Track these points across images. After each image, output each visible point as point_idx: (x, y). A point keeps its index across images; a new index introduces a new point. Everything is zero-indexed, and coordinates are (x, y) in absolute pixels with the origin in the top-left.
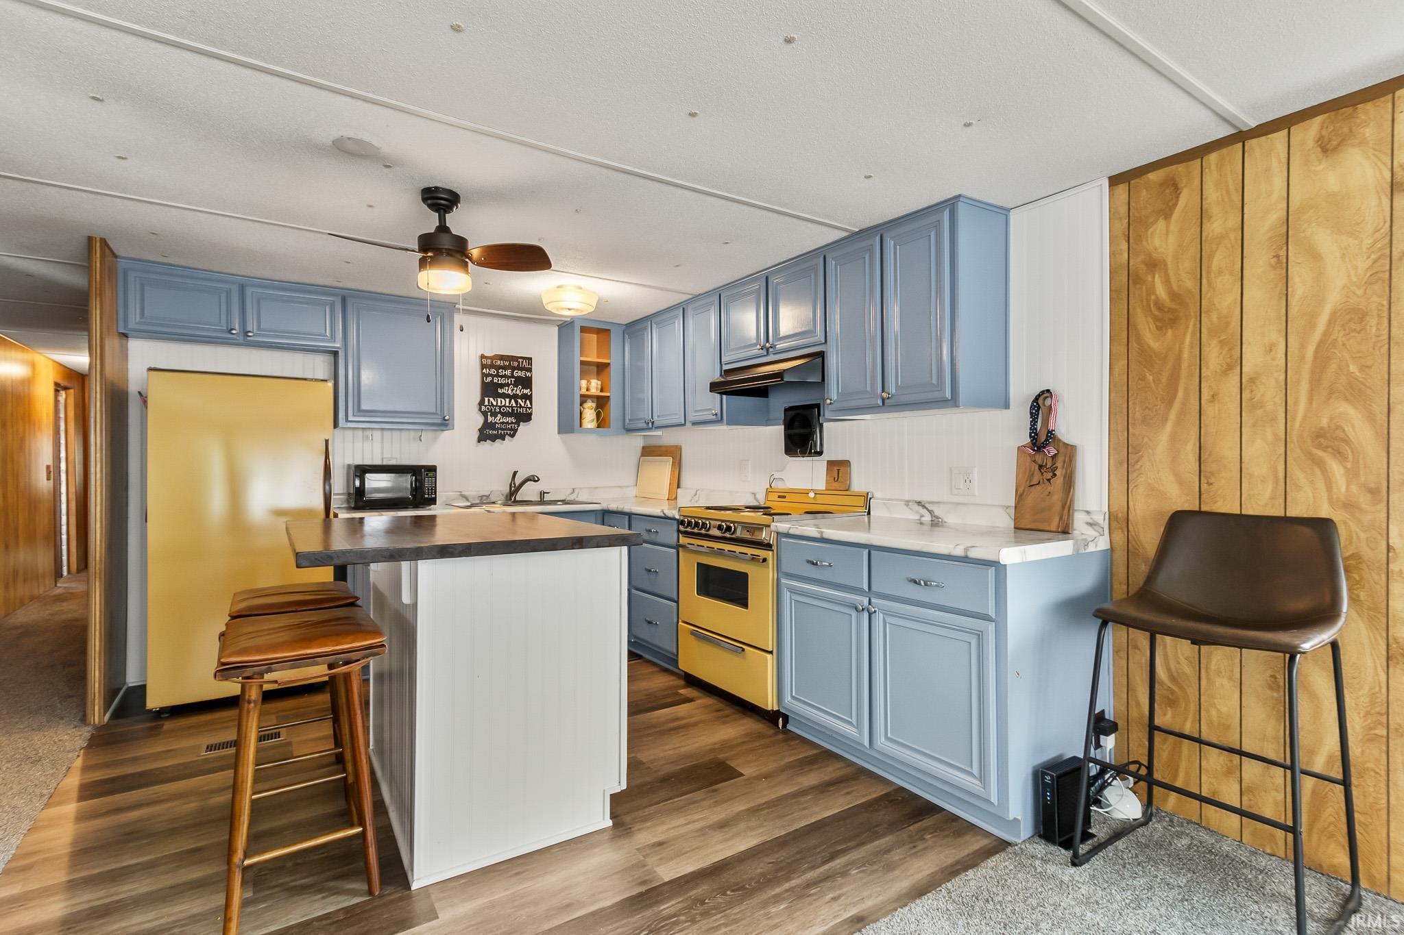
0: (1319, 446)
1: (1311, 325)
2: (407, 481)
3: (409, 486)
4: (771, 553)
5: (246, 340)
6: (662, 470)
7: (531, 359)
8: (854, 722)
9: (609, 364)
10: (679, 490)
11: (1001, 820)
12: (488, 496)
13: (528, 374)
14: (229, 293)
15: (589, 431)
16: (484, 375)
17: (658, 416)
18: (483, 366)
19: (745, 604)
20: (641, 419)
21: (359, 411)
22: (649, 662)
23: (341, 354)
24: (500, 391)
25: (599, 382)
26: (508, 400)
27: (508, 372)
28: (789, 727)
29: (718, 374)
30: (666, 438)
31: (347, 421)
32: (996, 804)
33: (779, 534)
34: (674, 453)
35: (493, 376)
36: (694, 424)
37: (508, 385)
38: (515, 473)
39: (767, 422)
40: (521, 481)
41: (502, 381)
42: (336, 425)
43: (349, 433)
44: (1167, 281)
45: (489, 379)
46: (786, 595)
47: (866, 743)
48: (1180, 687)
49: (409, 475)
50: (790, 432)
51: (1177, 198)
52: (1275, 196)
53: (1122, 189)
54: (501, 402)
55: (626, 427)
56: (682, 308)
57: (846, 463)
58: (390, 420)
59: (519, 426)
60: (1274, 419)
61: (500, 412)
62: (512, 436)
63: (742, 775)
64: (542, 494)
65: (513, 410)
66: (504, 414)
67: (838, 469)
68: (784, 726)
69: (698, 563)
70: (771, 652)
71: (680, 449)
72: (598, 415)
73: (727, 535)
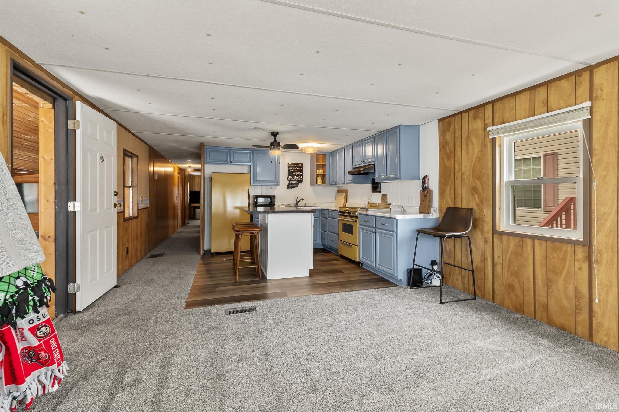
0: (473, 191)
1: (472, 161)
2: (268, 200)
3: (268, 202)
4: (358, 219)
5: (230, 163)
6: (342, 197)
7: (302, 164)
8: (373, 261)
9: (325, 165)
10: (347, 203)
11: (397, 280)
12: (290, 205)
13: (302, 168)
14: (227, 152)
15: (319, 185)
16: (289, 169)
17: (338, 181)
18: (289, 167)
19: (352, 234)
20: (334, 182)
21: (256, 181)
22: (333, 253)
23: (252, 166)
24: (293, 174)
25: (322, 170)
26: (295, 176)
27: (296, 168)
28: (363, 266)
29: (352, 168)
30: (344, 187)
31: (253, 183)
32: (396, 276)
33: (360, 214)
34: (345, 192)
35: (291, 169)
36: (347, 183)
37: (295, 172)
38: (297, 198)
39: (368, 183)
40: (299, 200)
41: (294, 171)
42: (251, 185)
43: (253, 187)
44: (449, 148)
45: (290, 170)
46: (360, 230)
47: (375, 266)
48: (451, 253)
49: (268, 198)
50: (373, 186)
51: (451, 126)
52: (466, 128)
53: (441, 122)
54: (294, 177)
55: (331, 184)
56: (344, 148)
57: (386, 195)
58: (263, 183)
59: (299, 184)
60: (466, 184)
61: (293, 180)
62: (297, 187)
63: (343, 272)
64: (305, 204)
65: (297, 179)
66: (295, 181)
67: (385, 197)
68: (361, 266)
69: (343, 223)
70: (357, 246)
71: (347, 190)
72: (322, 180)
73: (349, 215)
